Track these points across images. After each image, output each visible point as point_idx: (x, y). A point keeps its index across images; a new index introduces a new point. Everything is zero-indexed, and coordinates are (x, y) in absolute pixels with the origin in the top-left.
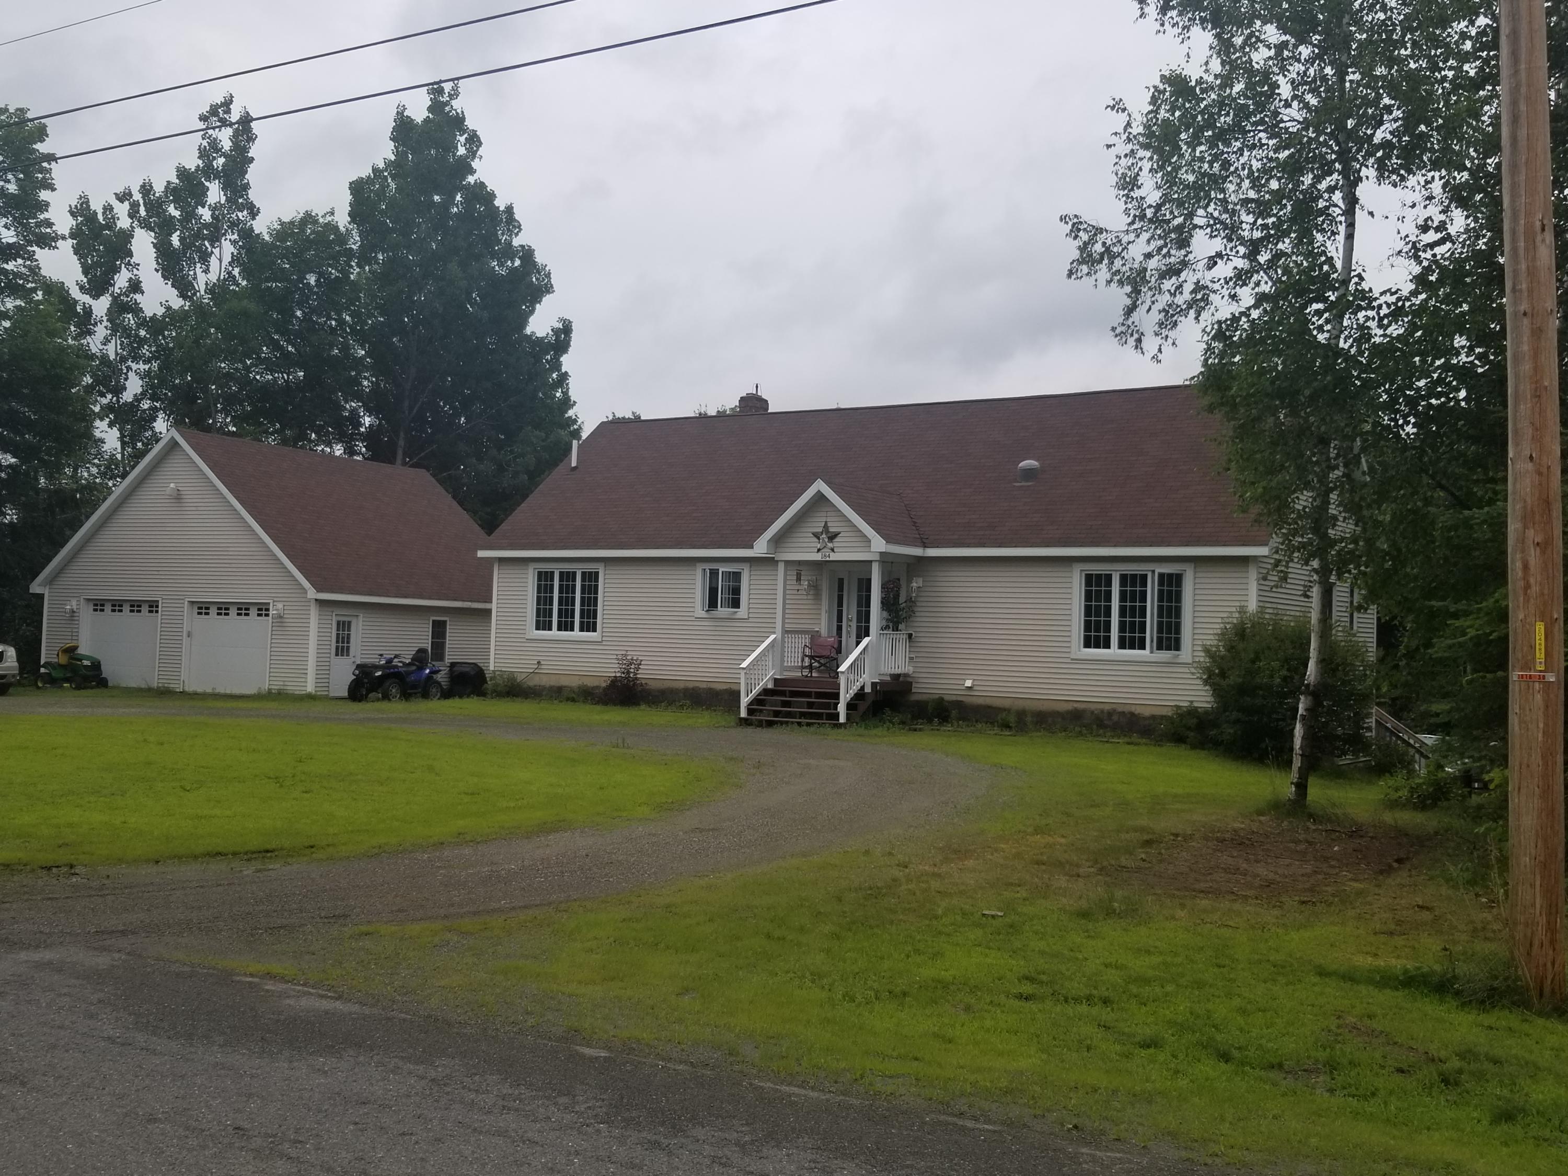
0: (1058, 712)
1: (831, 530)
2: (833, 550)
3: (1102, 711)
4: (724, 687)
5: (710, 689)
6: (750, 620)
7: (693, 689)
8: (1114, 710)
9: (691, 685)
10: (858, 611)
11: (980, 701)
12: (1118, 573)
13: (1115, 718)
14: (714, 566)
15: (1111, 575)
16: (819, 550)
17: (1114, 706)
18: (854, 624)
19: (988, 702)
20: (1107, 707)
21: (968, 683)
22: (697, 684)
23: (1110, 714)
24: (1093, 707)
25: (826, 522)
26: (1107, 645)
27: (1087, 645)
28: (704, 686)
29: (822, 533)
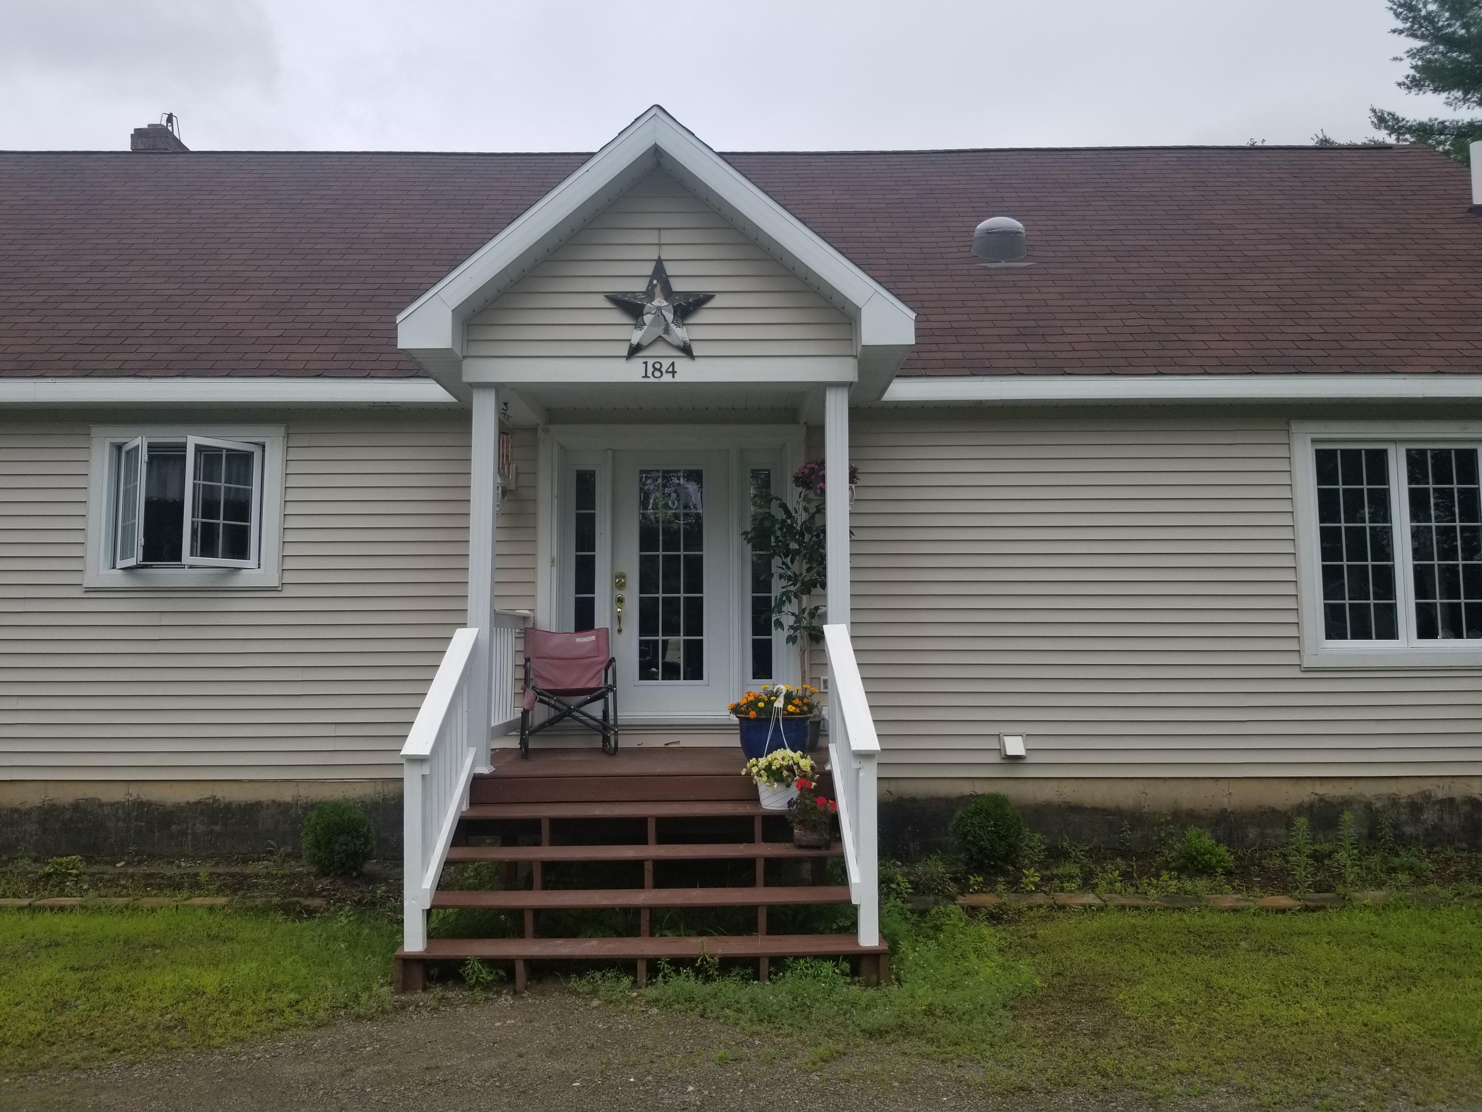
0: (1273, 811)
1: (678, 286)
2: (686, 350)
3: (1394, 802)
4: (192, 795)
5: (141, 805)
6: (288, 592)
7: (76, 806)
8: (1427, 796)
9: (67, 796)
10: (643, 561)
11: (1047, 794)
12: (1402, 450)
13: (1429, 816)
14: (166, 435)
15: (1384, 452)
16: (634, 351)
17: (1426, 785)
18: (632, 596)
19: (1070, 793)
20: (1406, 790)
21: (1015, 746)
22: (91, 792)
23: (1415, 807)
24: (1369, 791)
25: (659, 262)
26: (1388, 631)
27: (1334, 630)
28: (117, 795)
29: (650, 294)
